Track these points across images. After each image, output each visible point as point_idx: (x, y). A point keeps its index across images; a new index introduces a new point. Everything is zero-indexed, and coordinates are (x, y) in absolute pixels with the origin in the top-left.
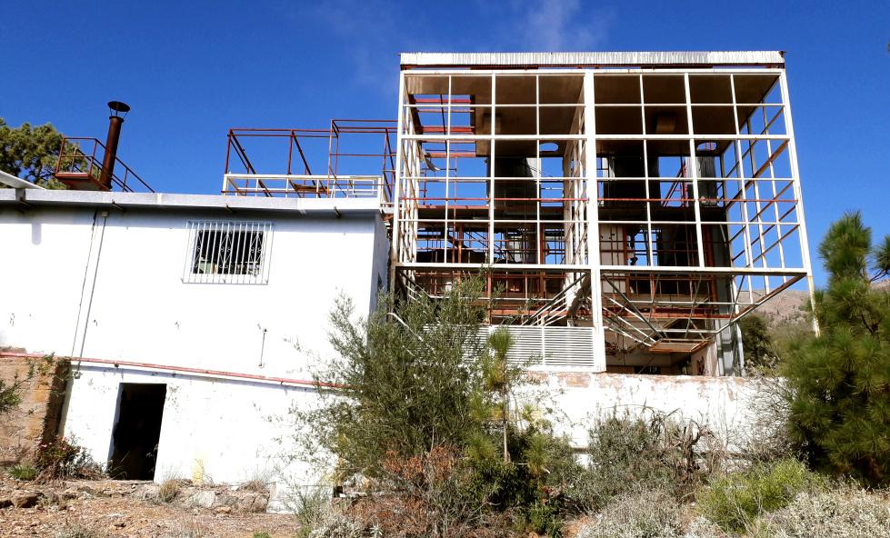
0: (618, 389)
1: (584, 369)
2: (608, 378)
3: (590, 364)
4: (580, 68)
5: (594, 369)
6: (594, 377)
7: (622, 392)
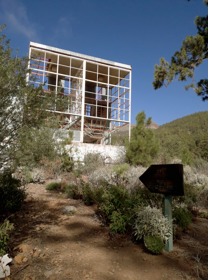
0: (85, 147)
1: (78, 141)
2: (83, 144)
3: (79, 140)
4: (83, 59)
5: (80, 142)
6: (80, 143)
7: (86, 147)
